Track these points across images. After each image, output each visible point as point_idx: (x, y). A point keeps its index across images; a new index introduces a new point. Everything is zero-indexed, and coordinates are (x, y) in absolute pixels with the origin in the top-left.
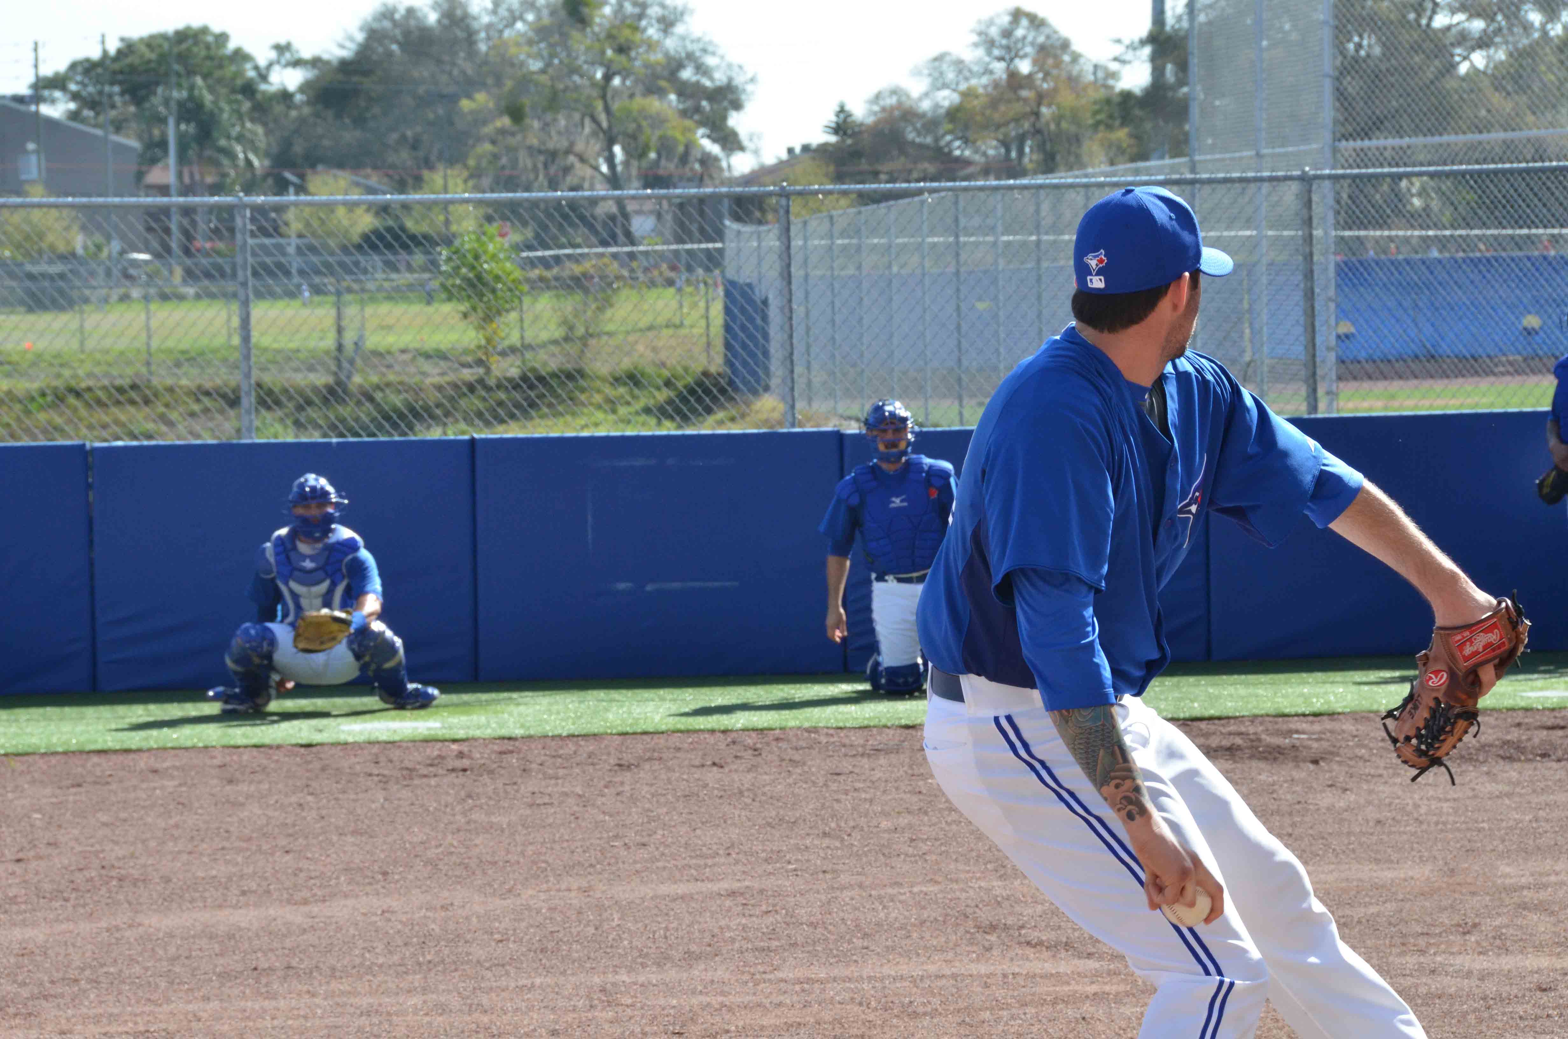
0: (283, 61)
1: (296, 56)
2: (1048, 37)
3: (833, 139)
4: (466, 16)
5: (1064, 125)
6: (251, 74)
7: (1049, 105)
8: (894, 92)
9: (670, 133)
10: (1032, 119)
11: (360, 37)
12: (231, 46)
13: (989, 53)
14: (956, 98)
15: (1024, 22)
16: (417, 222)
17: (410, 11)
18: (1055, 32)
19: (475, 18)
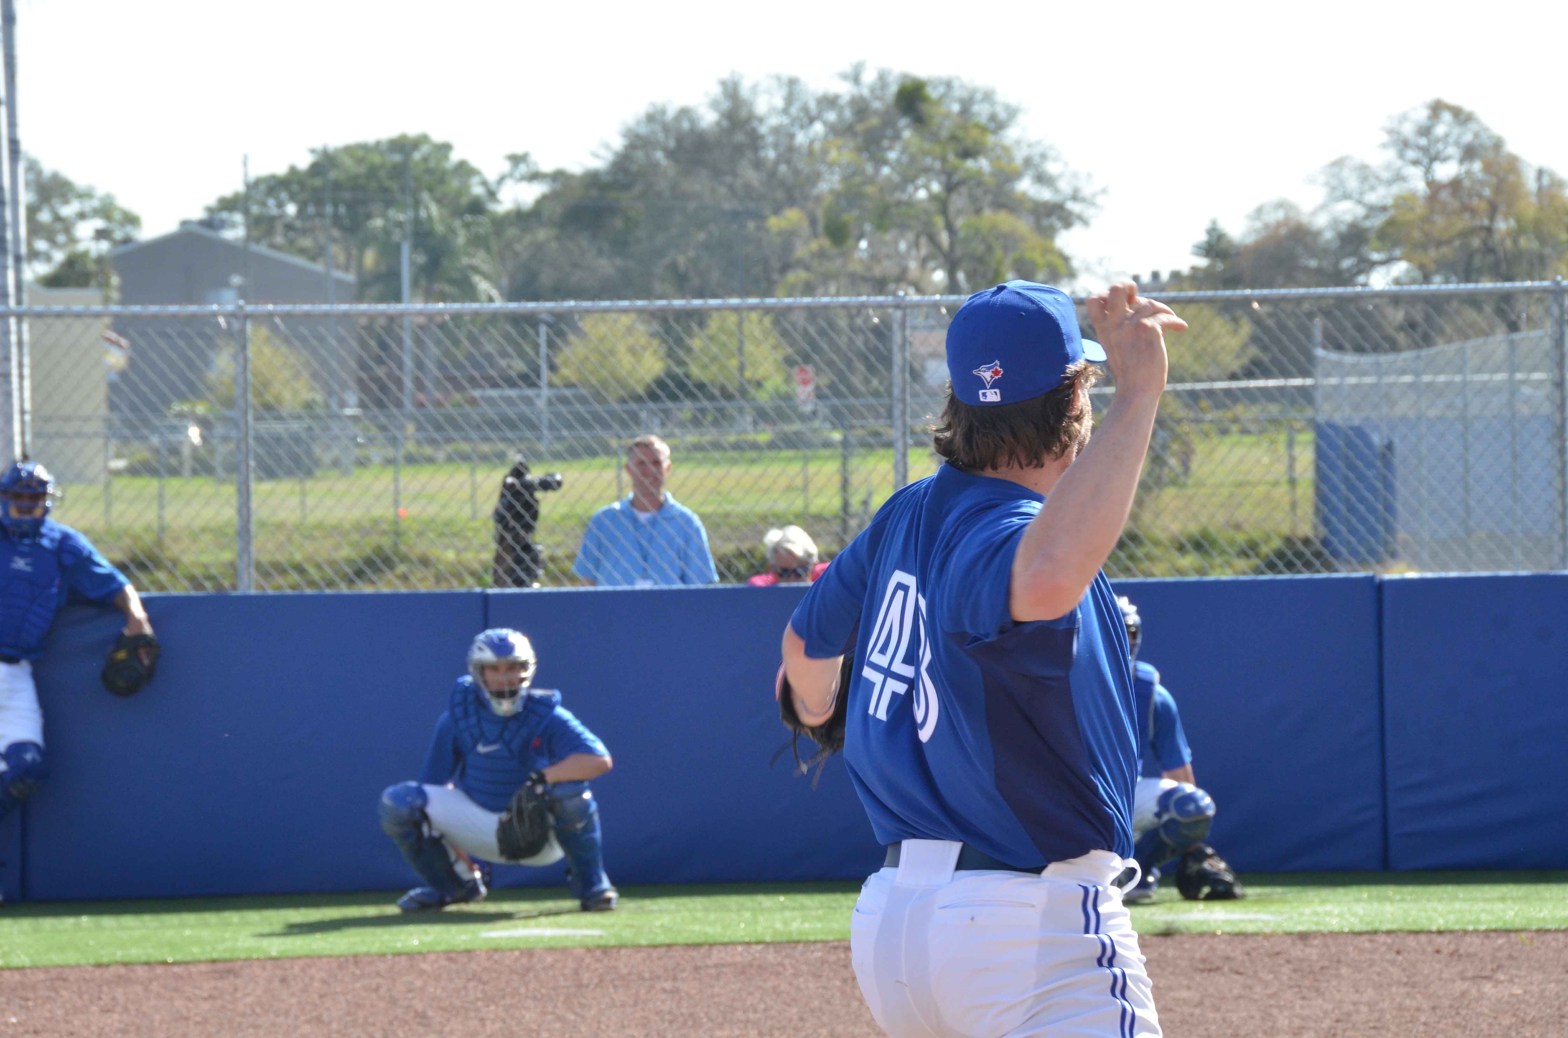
0: (517, 174)
1: (533, 168)
2: (1476, 135)
3: (1203, 262)
4: (751, 117)
5: (1523, 242)
6: (477, 190)
7: (1506, 218)
8: (1281, 205)
9: (1028, 255)
10: (1483, 234)
11: (618, 143)
12: (455, 157)
13: (1401, 156)
14: (1360, 211)
15: (1447, 116)
16: (704, 367)
17: (684, 112)
18: (1486, 129)
19: (761, 120)
